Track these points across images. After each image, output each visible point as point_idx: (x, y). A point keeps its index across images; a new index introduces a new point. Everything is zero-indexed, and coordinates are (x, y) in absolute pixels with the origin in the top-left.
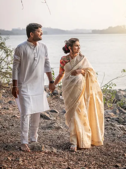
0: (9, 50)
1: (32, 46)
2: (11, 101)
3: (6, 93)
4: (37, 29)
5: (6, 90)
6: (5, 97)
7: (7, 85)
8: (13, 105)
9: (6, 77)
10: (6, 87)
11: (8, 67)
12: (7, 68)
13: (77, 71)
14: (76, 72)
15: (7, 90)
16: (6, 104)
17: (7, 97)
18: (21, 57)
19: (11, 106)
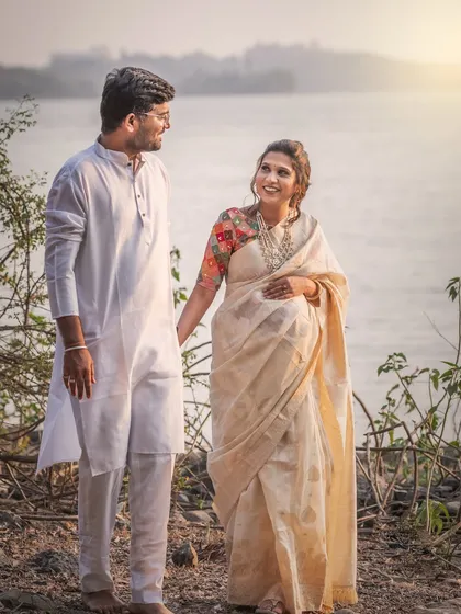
0: (33, 205)
1: (121, 165)
2: (48, 555)
3: (17, 497)
4: (158, 103)
5: (14, 474)
6: (12, 526)
7: (20, 443)
8: (64, 581)
9: (13, 390)
10: (17, 459)
11: (30, 321)
12: (25, 328)
13: (289, 279)
14: (286, 283)
15: (23, 480)
16: (16, 570)
17: (25, 523)
18: (87, 217)
19: (50, 586)
